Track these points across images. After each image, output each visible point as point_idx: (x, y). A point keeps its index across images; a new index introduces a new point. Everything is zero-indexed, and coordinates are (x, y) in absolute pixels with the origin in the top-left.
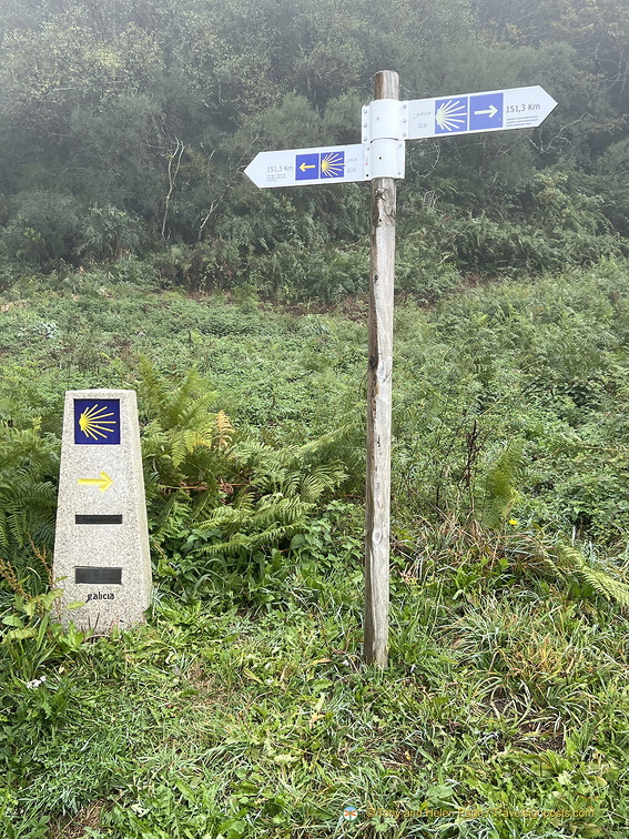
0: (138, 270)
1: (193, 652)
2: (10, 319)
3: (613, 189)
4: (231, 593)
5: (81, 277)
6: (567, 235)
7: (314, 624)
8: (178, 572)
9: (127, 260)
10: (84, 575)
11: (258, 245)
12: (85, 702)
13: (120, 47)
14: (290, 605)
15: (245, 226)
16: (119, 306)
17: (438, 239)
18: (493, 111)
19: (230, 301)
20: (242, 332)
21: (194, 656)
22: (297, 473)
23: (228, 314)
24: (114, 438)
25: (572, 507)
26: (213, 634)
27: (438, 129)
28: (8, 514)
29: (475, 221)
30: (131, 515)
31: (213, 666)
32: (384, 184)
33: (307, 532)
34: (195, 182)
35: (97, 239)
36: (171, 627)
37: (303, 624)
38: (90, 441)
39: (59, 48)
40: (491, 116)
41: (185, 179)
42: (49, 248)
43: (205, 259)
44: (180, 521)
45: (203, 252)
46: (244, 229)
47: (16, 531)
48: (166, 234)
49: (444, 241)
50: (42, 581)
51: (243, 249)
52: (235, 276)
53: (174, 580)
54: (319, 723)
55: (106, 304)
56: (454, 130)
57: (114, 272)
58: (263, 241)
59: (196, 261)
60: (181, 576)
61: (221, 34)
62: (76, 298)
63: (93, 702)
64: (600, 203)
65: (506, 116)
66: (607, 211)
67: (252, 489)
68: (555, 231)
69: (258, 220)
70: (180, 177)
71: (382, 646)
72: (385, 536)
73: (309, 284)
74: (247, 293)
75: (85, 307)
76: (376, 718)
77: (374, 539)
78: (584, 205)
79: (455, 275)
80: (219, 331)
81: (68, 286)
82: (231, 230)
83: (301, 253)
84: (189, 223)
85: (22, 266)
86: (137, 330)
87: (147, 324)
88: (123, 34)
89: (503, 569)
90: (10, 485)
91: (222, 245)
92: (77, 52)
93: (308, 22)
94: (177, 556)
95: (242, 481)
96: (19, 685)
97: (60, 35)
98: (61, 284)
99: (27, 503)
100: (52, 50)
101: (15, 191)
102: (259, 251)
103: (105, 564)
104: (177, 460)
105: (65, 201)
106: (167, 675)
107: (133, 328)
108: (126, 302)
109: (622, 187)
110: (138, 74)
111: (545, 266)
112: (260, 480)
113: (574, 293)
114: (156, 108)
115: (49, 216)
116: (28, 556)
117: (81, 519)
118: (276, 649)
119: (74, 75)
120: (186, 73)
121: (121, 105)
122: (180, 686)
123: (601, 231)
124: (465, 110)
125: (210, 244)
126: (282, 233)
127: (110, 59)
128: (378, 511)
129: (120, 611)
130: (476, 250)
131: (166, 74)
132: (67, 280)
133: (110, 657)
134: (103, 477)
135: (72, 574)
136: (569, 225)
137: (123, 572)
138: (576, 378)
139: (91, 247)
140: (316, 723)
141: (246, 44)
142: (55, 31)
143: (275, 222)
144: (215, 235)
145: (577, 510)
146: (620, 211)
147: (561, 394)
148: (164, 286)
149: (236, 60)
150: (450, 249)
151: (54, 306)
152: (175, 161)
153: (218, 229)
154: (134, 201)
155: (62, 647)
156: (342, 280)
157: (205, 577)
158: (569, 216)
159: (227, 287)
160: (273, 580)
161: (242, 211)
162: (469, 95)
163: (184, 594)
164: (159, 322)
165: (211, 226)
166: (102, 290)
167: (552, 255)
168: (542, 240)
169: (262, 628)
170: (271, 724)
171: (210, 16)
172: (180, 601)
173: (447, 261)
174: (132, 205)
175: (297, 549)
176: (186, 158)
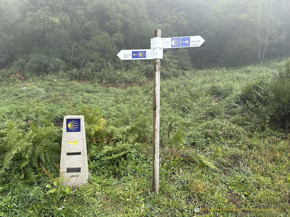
0: (65, 75)
1: (103, 191)
2: (30, 88)
3: (180, 59)
4: (111, 172)
5: (49, 77)
6: (171, 69)
7: (136, 180)
8: (95, 166)
9: (61, 73)
10: (69, 170)
11: (96, 70)
12: (74, 211)
13: (59, 17)
14: (128, 174)
15: (93, 64)
16: (60, 85)
17: (141, 70)
18: (187, 42)
19: (90, 84)
20: (95, 92)
21: (104, 193)
22: (125, 135)
23: (90, 87)
24: (79, 130)
25: (191, 140)
26: (108, 185)
27: (172, 46)
28: (45, 153)
29: (150, 66)
30: (84, 152)
31: (110, 196)
32: (158, 60)
33: (131, 153)
34: (79, 53)
35: (53, 67)
36: (96, 184)
37: (133, 180)
38: (71, 131)
39: (42, 17)
40: (187, 43)
41: (77, 52)
42: (40, 69)
43: (82, 73)
44: (94, 151)
45: (82, 71)
46: (93, 65)
47: (48, 158)
48: (72, 66)
49: (142, 70)
50: (57, 173)
51: (92, 70)
52: (91, 77)
53: (94, 168)
54: (144, 212)
55: (56, 84)
56: (177, 46)
57: (58, 75)
58: (97, 68)
59: (80, 73)
60: (96, 167)
61: (86, 16)
62: (48, 82)
63: (76, 211)
64: (178, 62)
65: (191, 43)
66: (179, 64)
67: (113, 140)
68: (168, 69)
69: (96, 63)
70: (75, 51)
71: (158, 187)
72: (158, 156)
73: (110, 80)
74: (95, 82)
75: (51, 85)
76: (159, 209)
77: (155, 157)
78: (174, 63)
79: (146, 78)
80: (89, 92)
81: (45, 79)
82: (89, 66)
83: (108, 72)
84: (78, 63)
85: (32, 73)
86: (66, 91)
87: (68, 90)
88: (60, 14)
89: (182, 160)
90: (45, 144)
91: (87, 69)
92: (47, 18)
93: (108, 14)
94: (94, 161)
95: (110, 138)
96: (54, 208)
97: (43, 13)
98: (43, 78)
99: (51, 149)
100: (40, 17)
101: (30, 53)
102: (97, 71)
103: (76, 167)
104: (93, 133)
105: (44, 57)
106: (97, 199)
107: (65, 91)
108: (62, 84)
109: (182, 59)
110: (64, 25)
111: (166, 77)
112: (115, 137)
113: (176, 84)
114: (69, 34)
115: (40, 60)
116: (51, 165)
117: (68, 154)
118: (127, 189)
119: (47, 24)
120: (77, 25)
121: (59, 33)
122: (101, 203)
123: (178, 69)
124: (180, 41)
125: (84, 69)
126: (102, 66)
127: (57, 20)
128: (156, 149)
129: (80, 180)
130: (150, 73)
131: (71, 25)
132: (45, 77)
133: (79, 195)
134: (75, 141)
135: (66, 170)
136: (171, 67)
137: (81, 169)
138: (182, 105)
139: (52, 69)
140: (143, 212)
141: (92, 19)
142: (41, 12)
143: (101, 64)
144: (85, 67)
145: (192, 141)
146: (182, 64)
147: (179, 109)
148: (72, 79)
149: (89, 23)
150: (144, 72)
151: (42, 84)
152: (74, 47)
153: (86, 65)
154: (63, 57)
155: (64, 193)
156: (118, 79)
157: (103, 167)
158: (171, 65)
159: (88, 80)
160: (123, 167)
161: (92, 61)
162: (181, 37)
163: (97, 172)
164: (72, 89)
165: (84, 64)
166: (55, 80)
167: (168, 74)
168: (165, 71)
169: (121, 182)
170: (130, 213)
171: (83, 11)
172: (96, 175)
173: (143, 75)
174: (63, 58)
175: (129, 158)
176: (77, 47)
